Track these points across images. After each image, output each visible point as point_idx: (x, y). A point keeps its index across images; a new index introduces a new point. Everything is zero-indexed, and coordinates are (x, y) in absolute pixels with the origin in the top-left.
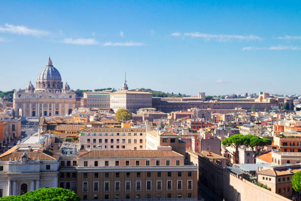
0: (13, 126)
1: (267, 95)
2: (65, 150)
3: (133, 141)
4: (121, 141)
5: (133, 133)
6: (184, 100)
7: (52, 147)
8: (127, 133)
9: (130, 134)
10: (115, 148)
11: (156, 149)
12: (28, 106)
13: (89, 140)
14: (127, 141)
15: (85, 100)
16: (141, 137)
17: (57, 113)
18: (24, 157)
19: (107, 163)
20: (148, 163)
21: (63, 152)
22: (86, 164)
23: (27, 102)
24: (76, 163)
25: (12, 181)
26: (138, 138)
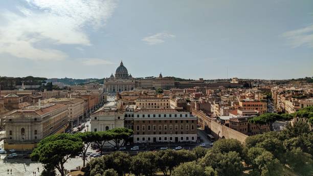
0: (104, 97)
1: (237, 79)
2: (128, 109)
3: (163, 104)
4: (157, 104)
5: (163, 100)
6: (192, 83)
7: (122, 107)
8: (160, 100)
11: (174, 108)
12: (111, 87)
13: (140, 104)
14: (160, 104)
16: (168, 102)
17: (126, 90)
22: (138, 116)
23: (111, 84)
24: (133, 116)
25: (101, 125)
26: (166, 103)
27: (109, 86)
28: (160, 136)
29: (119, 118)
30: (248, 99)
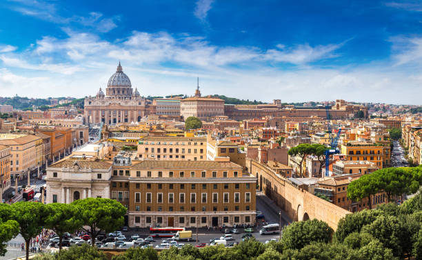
0: (81, 133)
1: (343, 103)
2: (118, 159)
3: (192, 151)
4: (180, 151)
5: (193, 143)
6: (259, 107)
7: (110, 155)
8: (186, 143)
9: (190, 144)
10: (174, 159)
11: (213, 159)
12: (97, 114)
13: (147, 149)
14: (186, 151)
15: (155, 107)
16: (202, 147)
17: (126, 120)
18: (76, 164)
19: (160, 174)
20: (204, 174)
21: (116, 161)
22: (138, 174)
23: (97, 109)
24: (128, 172)
25: (65, 188)
26: (199, 148)
27: (94, 112)
28: (183, 214)
29: (99, 176)
30: (358, 140)
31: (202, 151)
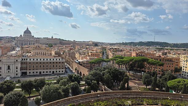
1: (92, 42)
3: (48, 53)
4: (44, 53)
6: (69, 42)
8: (46, 51)
13: (34, 53)
17: (30, 44)
19: (37, 59)
20: (50, 59)
22: (30, 60)
24: (27, 60)
25: (4, 65)
27: (19, 42)
28: (44, 70)
29: (17, 61)
31: (51, 53)
